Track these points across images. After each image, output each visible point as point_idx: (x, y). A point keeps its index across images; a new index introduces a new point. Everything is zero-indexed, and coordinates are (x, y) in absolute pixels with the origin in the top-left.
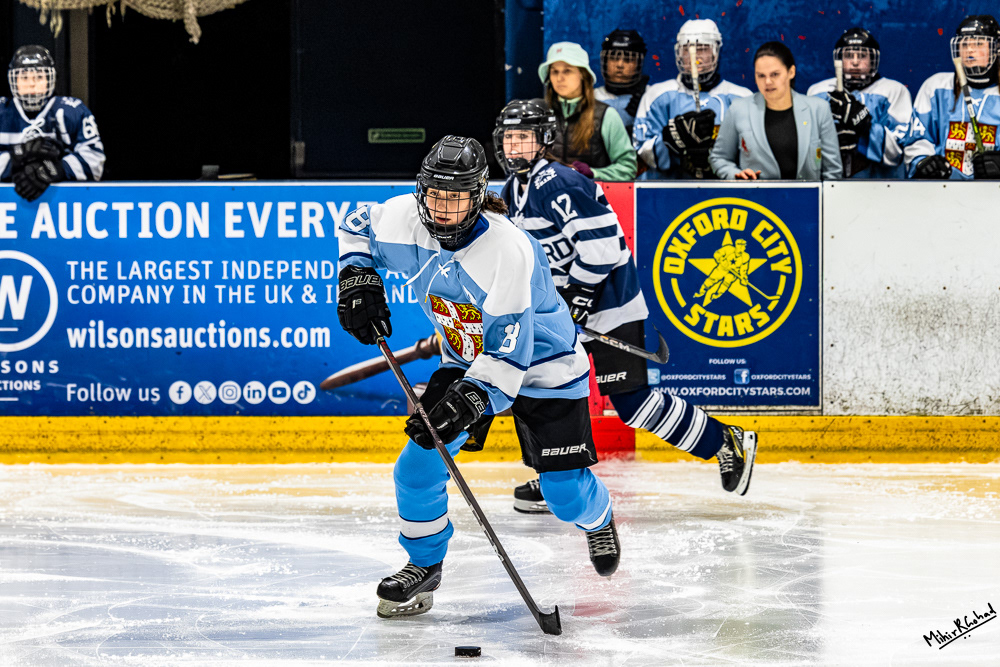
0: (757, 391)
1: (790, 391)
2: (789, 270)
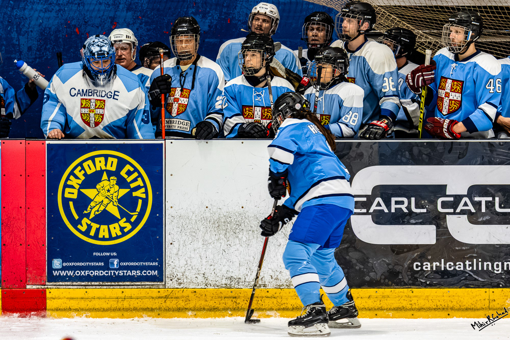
0: (124, 273)
1: (145, 273)
2: (144, 196)
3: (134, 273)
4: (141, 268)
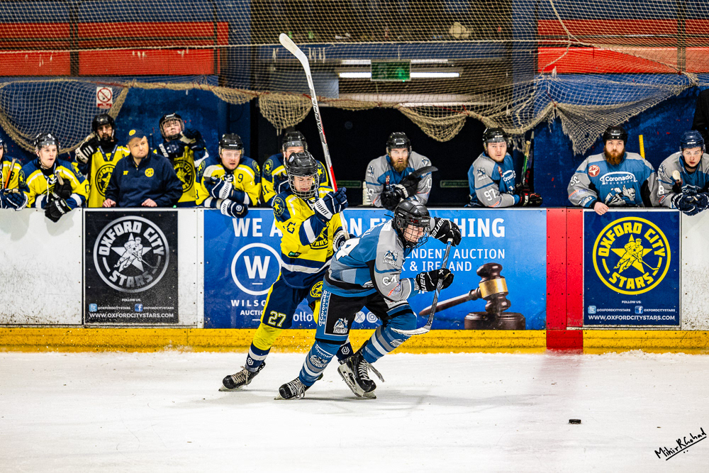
0: (647, 317)
1: (664, 318)
2: (664, 255)
3: (655, 318)
4: (661, 314)
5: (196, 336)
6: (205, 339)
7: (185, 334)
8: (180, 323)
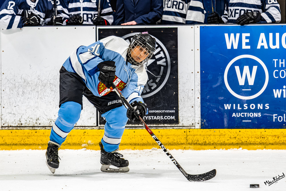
5: (194, 135)
6: (202, 138)
7: (185, 134)
8: (180, 124)
